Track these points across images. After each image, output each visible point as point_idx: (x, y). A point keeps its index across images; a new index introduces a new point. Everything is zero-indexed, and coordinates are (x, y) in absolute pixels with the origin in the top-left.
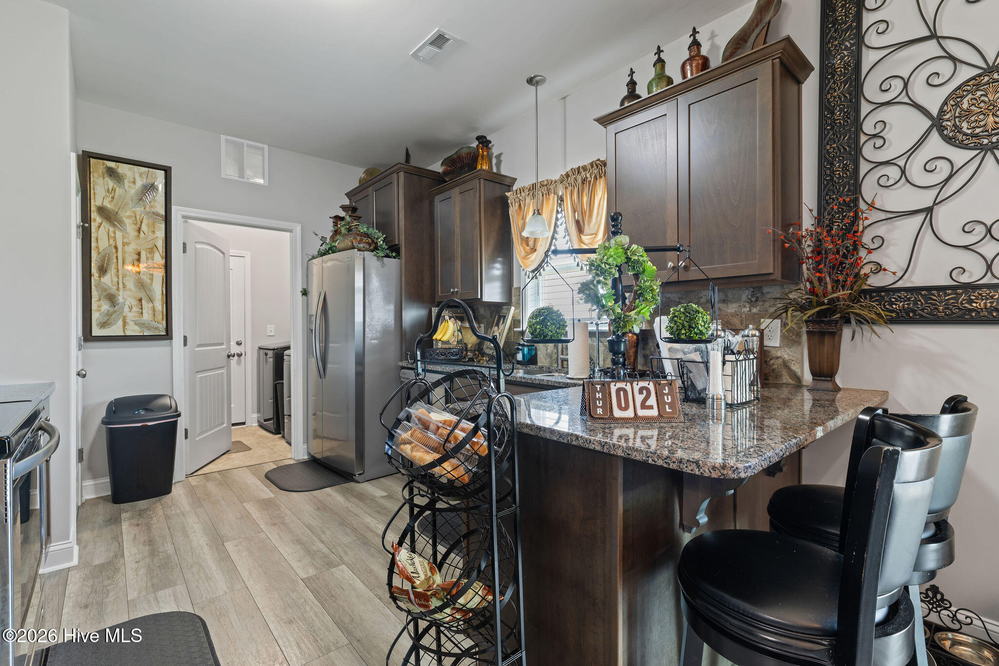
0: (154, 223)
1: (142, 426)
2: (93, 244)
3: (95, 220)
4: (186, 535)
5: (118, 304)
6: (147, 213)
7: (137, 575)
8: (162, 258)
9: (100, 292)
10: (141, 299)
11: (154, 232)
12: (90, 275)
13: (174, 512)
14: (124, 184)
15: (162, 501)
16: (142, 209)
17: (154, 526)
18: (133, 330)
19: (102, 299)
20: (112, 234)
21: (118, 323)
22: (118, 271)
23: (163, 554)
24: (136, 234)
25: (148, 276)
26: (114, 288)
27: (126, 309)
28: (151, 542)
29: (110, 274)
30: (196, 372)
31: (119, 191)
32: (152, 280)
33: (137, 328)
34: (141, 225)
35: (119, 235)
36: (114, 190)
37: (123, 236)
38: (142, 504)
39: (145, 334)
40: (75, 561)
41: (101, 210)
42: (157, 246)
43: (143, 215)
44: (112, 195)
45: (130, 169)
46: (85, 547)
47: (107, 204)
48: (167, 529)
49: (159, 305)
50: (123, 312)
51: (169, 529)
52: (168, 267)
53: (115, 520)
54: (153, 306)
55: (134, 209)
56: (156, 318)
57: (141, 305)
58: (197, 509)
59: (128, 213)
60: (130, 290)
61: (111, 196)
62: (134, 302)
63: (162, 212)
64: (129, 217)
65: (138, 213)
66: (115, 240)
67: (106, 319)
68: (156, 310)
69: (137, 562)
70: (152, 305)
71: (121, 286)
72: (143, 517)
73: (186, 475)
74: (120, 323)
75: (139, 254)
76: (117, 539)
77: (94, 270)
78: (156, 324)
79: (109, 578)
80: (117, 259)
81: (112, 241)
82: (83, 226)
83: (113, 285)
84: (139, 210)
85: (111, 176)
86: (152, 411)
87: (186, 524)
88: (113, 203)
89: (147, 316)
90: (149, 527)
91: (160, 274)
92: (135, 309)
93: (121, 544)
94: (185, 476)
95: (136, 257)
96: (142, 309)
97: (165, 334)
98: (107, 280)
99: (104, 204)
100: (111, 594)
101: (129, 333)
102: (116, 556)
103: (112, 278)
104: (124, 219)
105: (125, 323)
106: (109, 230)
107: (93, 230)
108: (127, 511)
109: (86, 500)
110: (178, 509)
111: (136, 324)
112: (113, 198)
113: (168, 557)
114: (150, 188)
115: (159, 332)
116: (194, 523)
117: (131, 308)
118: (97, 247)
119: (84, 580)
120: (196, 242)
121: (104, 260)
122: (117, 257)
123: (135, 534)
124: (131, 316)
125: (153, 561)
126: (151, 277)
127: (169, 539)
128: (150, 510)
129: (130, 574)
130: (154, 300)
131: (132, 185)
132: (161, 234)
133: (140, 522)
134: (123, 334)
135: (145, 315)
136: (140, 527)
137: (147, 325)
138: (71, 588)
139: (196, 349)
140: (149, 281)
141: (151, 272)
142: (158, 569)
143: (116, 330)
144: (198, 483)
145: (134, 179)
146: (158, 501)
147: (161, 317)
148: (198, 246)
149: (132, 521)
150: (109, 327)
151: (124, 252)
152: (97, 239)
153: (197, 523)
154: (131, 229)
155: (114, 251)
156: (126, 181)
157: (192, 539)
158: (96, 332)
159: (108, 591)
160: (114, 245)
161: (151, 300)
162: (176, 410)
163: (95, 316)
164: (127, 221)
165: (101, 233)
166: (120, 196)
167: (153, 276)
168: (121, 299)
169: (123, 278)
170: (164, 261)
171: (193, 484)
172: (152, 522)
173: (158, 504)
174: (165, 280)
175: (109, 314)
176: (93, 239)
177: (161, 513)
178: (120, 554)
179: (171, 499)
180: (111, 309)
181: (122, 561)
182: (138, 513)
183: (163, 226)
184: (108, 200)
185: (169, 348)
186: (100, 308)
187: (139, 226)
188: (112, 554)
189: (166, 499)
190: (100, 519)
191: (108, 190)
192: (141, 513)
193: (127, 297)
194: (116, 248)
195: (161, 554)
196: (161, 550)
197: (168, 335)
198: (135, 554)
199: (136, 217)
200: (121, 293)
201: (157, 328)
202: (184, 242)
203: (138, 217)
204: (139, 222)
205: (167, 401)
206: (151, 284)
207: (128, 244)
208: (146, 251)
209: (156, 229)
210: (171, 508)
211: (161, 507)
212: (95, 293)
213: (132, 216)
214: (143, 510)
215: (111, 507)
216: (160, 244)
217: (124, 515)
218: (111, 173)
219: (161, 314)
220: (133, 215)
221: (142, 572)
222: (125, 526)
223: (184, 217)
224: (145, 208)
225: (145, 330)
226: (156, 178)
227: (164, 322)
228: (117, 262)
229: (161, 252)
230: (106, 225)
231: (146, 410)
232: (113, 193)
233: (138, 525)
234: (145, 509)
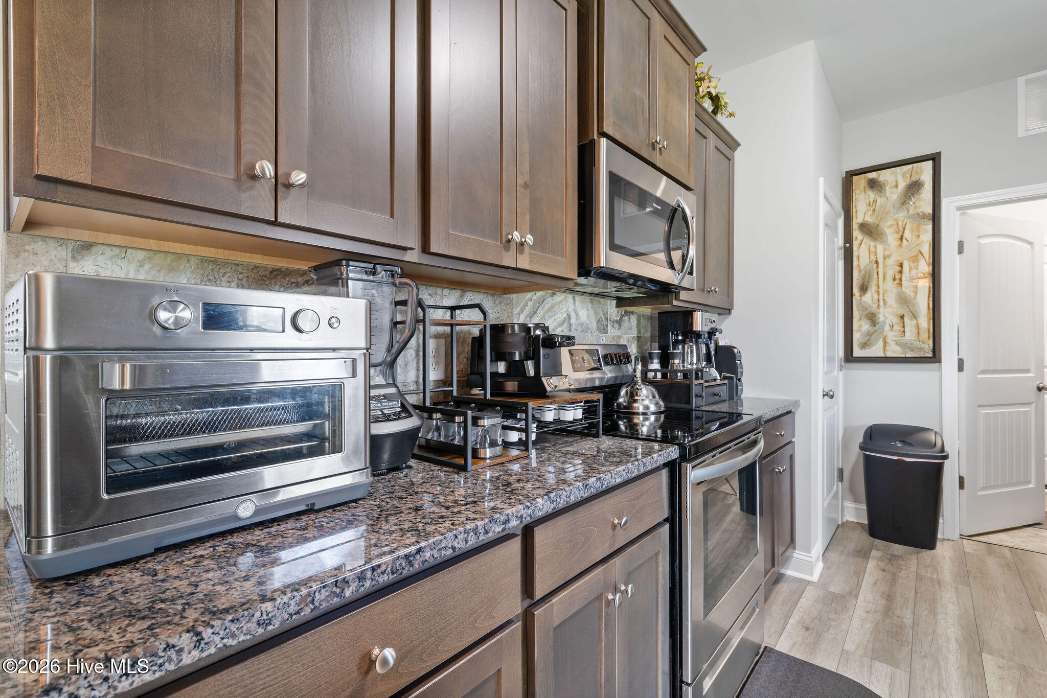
0: (919, 226)
1: (898, 460)
2: (855, 263)
3: (856, 238)
4: (933, 612)
5: (879, 323)
6: (911, 217)
7: (862, 627)
8: (929, 266)
9: (861, 312)
10: (903, 316)
11: (919, 236)
12: (852, 295)
13: (929, 575)
14: (885, 192)
15: (920, 555)
16: (905, 213)
17: (900, 581)
18: (894, 351)
19: (863, 318)
20: (873, 249)
21: (878, 344)
22: (878, 288)
23: (898, 620)
24: (899, 243)
25: (912, 289)
26: (875, 306)
27: (887, 328)
28: (889, 598)
29: (870, 292)
30: (979, 406)
31: (880, 201)
32: (916, 292)
33: (898, 348)
34: (903, 232)
35: (880, 248)
36: (875, 201)
37: (884, 248)
38: (898, 549)
39: (908, 355)
40: (815, 577)
41: (864, 227)
42: (923, 252)
43: (906, 220)
44: (873, 207)
45: (892, 173)
46: (829, 568)
47: (869, 219)
48: (913, 593)
49: (925, 322)
50: (883, 331)
51: (916, 593)
52: (935, 276)
53: (863, 554)
54: (918, 323)
55: (896, 216)
56: (920, 338)
57: (904, 323)
58: (960, 586)
59: (890, 223)
60: (891, 306)
61: (872, 209)
62: (895, 320)
63: (929, 210)
64: (890, 226)
65: (901, 219)
66: (876, 255)
67: (866, 339)
68: (920, 327)
69: (867, 612)
70: (915, 322)
71: (881, 303)
72: (892, 564)
73: (961, 535)
74: (880, 343)
75: (901, 265)
76: (859, 574)
77: (856, 290)
78: (920, 344)
79: (836, 613)
80: (878, 275)
81: (873, 257)
82: (845, 246)
83: (873, 303)
84: (901, 215)
85: (872, 187)
86: (910, 445)
87: (938, 598)
88: (874, 216)
89: (910, 335)
90: (894, 579)
91: (925, 284)
92: (897, 328)
93: (860, 583)
94: (959, 536)
95: (898, 269)
96: (904, 327)
97: (932, 356)
98: (868, 298)
99: (866, 219)
100: (832, 631)
101: (889, 354)
102: (850, 593)
103: (872, 295)
104: (885, 230)
105: (885, 343)
106: (869, 246)
107: (855, 248)
108: (881, 549)
109: (847, 521)
110: (936, 574)
111: (897, 344)
112: (874, 210)
113: (902, 627)
114: (914, 187)
115: (924, 354)
116: (949, 602)
117: (892, 327)
118: (859, 266)
119: (815, 601)
120: (979, 237)
121: (865, 277)
122: (877, 273)
123: (877, 580)
124: (891, 335)
125: (884, 621)
126: (915, 289)
127: (910, 605)
128: (903, 560)
129: (856, 622)
130: (918, 316)
131: (894, 190)
132: (927, 237)
133: (887, 568)
134: (883, 356)
135: (908, 334)
136: (885, 574)
137: (910, 346)
138: (804, 603)
139: (979, 376)
140: (912, 294)
141: (914, 284)
142: (885, 634)
143: (876, 351)
144: (974, 552)
145: (897, 182)
146: (915, 553)
147: (926, 336)
148: (983, 241)
149: (880, 563)
150: (869, 348)
151: (885, 266)
152: (858, 257)
153: (953, 603)
154: (892, 238)
155: (875, 266)
156: (887, 188)
157: (939, 621)
158: (857, 352)
159: (830, 626)
160: (874, 260)
161: (914, 316)
162: (942, 450)
163: (857, 336)
164: (888, 231)
165: (863, 250)
166: (881, 206)
167: (917, 288)
168: (881, 318)
169: (883, 294)
170: (931, 269)
171: (967, 550)
172: (901, 574)
173: (914, 557)
174: (932, 292)
175: (869, 334)
176: (855, 259)
177: (913, 568)
178: (854, 593)
179: (931, 557)
180: (872, 329)
181: (854, 602)
182: (889, 556)
183: (930, 227)
184: (869, 214)
185: (937, 374)
186: (861, 327)
187: (901, 234)
188: (847, 589)
189: (926, 554)
190: (851, 546)
191: (870, 203)
192: (892, 558)
193: (887, 315)
194: (877, 263)
195: (895, 618)
196: (898, 612)
197: (935, 357)
198: (869, 603)
199: (898, 224)
200: (881, 310)
201: (921, 349)
202: (961, 240)
203: (900, 224)
204: (901, 229)
205: (932, 437)
206: (915, 298)
207: (889, 256)
208: (909, 261)
209: (921, 233)
210: (928, 569)
211: (916, 561)
212: (856, 313)
213: (893, 225)
214: (895, 556)
215: (866, 538)
216: (927, 250)
217: (874, 553)
218: (873, 184)
219: (927, 332)
220: (896, 222)
221: (868, 626)
222: (871, 564)
223: (959, 209)
224: (908, 212)
225: (907, 350)
226: (922, 171)
227: (931, 342)
228: (878, 277)
229: (927, 259)
230: (867, 241)
231: (903, 442)
232: (874, 206)
233: (884, 571)
234: (898, 556)
